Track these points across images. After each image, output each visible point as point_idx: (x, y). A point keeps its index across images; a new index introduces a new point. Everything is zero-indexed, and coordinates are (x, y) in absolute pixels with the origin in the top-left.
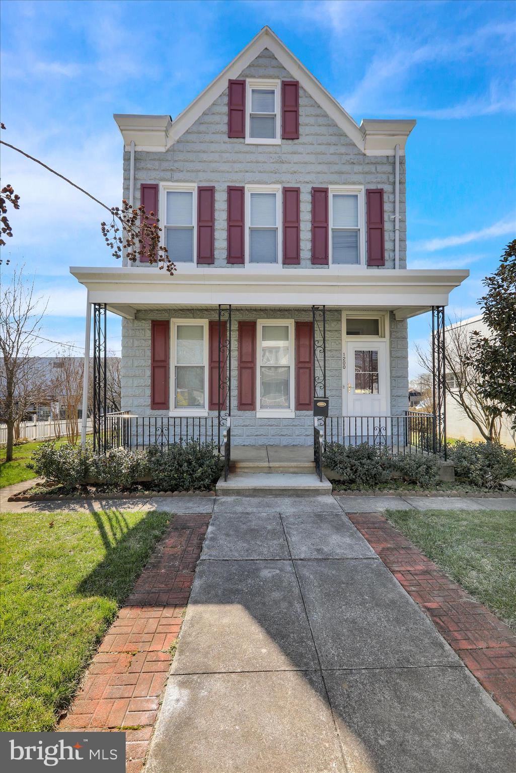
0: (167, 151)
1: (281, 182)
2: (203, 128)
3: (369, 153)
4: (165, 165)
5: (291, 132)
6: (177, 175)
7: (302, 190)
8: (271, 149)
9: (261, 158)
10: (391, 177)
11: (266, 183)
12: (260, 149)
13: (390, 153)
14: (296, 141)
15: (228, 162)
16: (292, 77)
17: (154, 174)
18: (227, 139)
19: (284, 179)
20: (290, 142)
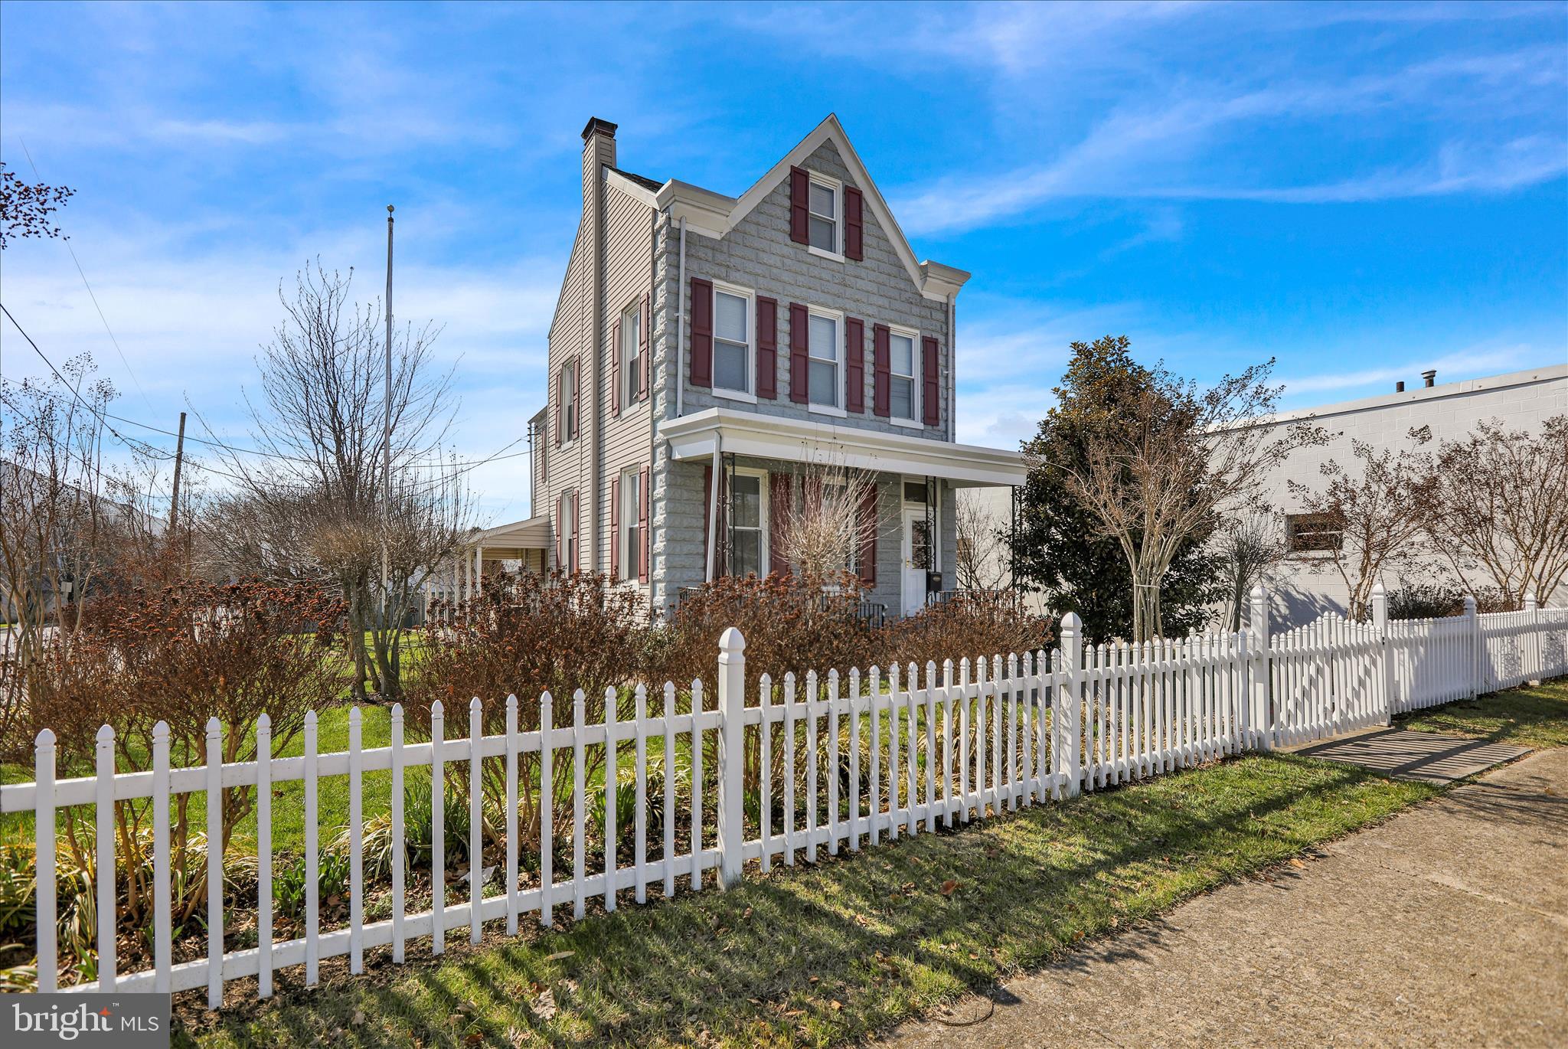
0: (723, 239)
1: (844, 310)
2: (762, 219)
3: (926, 295)
4: (720, 258)
5: (854, 250)
6: (734, 275)
7: (865, 324)
8: (835, 266)
9: (825, 275)
10: (944, 327)
11: (829, 307)
12: (824, 264)
13: (943, 300)
14: (859, 263)
15: (790, 271)
16: (854, 183)
17: (707, 267)
18: (789, 242)
19: (848, 306)
20: (853, 262)
